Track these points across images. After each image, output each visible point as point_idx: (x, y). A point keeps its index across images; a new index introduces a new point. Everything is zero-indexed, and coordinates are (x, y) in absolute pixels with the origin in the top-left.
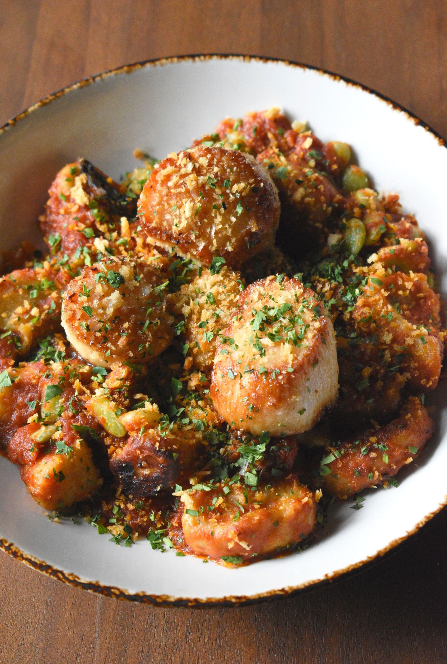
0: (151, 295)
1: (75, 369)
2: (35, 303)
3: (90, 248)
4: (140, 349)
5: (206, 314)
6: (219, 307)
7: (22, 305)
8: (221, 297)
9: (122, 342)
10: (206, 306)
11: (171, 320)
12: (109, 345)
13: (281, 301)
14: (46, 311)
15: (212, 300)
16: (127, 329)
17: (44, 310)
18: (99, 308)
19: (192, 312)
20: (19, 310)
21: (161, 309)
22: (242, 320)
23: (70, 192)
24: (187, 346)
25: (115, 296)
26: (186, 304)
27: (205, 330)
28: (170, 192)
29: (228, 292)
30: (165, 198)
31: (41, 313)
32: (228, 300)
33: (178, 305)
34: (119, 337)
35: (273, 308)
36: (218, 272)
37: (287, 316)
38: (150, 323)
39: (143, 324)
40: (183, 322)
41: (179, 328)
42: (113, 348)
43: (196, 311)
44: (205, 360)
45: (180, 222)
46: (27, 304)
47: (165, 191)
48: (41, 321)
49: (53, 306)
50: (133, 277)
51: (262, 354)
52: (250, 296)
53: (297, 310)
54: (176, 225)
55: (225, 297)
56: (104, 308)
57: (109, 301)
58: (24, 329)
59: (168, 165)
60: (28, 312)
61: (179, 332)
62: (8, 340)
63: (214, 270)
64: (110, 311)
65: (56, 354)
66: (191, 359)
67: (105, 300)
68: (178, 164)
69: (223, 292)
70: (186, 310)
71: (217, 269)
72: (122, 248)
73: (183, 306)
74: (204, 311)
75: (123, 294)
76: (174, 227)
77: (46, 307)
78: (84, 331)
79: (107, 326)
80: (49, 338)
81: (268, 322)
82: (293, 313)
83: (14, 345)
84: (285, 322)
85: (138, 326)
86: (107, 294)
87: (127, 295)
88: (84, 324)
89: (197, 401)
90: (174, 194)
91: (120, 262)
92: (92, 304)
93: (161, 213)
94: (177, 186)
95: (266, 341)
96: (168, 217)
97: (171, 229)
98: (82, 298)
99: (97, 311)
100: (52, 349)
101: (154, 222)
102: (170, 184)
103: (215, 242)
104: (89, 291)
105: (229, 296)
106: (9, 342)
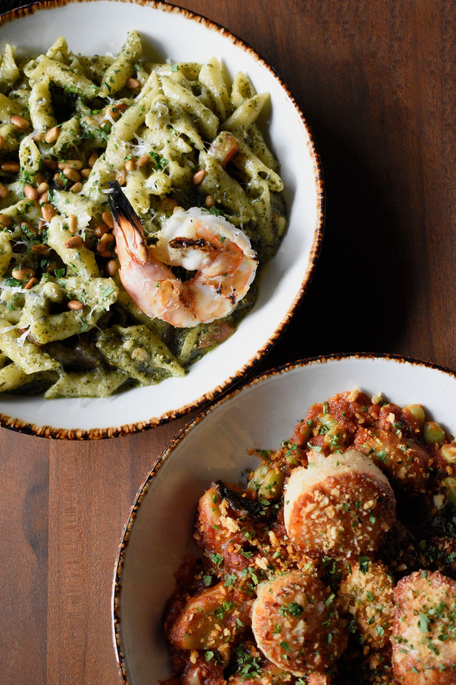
0: (325, 610)
1: (279, 679)
2: (224, 624)
3: (253, 567)
4: (332, 659)
5: (370, 611)
6: (378, 602)
7: (214, 629)
8: (378, 593)
9: (317, 659)
10: (367, 603)
11: (344, 623)
12: (309, 666)
13: (436, 600)
14: (235, 628)
15: (372, 599)
16: (318, 648)
17: (233, 628)
18: (292, 640)
19: (358, 611)
20: (214, 634)
21: (335, 618)
22: (407, 619)
23: (221, 522)
24: (363, 640)
25: (301, 624)
26: (351, 605)
27: (373, 625)
28: (314, 522)
29: (381, 587)
30: (312, 528)
31: (231, 632)
32: (384, 594)
33: (346, 608)
34: (314, 656)
35: (432, 608)
36: (367, 571)
37: (446, 614)
38: (333, 634)
39: (327, 638)
40: (353, 621)
41: (353, 627)
42: (313, 667)
43: (361, 609)
44: (378, 645)
45: (329, 543)
46: (218, 627)
47: (310, 523)
48: (233, 638)
49: (240, 624)
50: (307, 602)
51: (437, 653)
52: (405, 593)
53: (450, 606)
54: (326, 546)
55: (380, 592)
56: (295, 638)
57: (298, 631)
58: (223, 648)
59: (308, 503)
60: (221, 633)
61: (354, 631)
62: (214, 662)
63: (364, 570)
64: (302, 639)
65: (254, 660)
66: (368, 648)
67: (294, 631)
68: (315, 500)
69: (377, 587)
70: (353, 610)
71: (366, 568)
72: (278, 561)
73: (349, 608)
74: (368, 609)
75: (305, 620)
76: (325, 549)
77: (233, 625)
78: (287, 662)
79: (303, 651)
80: (242, 645)
81: (432, 622)
82: (448, 609)
83: (219, 664)
84: (446, 620)
85: (324, 640)
86: (294, 625)
87: (308, 619)
88: (285, 657)
89: (380, 677)
90: (318, 523)
91: (292, 592)
92: (286, 638)
93: (312, 539)
94: (319, 517)
95: (436, 641)
96: (317, 541)
97: (322, 548)
98: (277, 636)
99: (291, 643)
100: (249, 657)
101: (307, 547)
102: (313, 516)
103: (359, 549)
104: (280, 627)
105: (384, 590)
106: (215, 664)
